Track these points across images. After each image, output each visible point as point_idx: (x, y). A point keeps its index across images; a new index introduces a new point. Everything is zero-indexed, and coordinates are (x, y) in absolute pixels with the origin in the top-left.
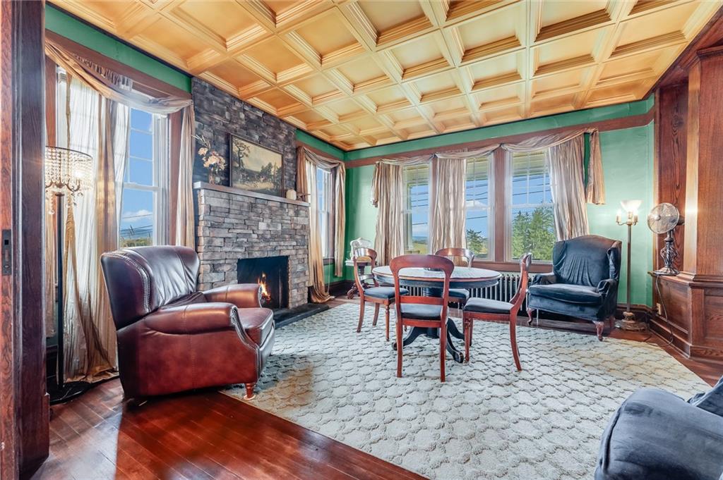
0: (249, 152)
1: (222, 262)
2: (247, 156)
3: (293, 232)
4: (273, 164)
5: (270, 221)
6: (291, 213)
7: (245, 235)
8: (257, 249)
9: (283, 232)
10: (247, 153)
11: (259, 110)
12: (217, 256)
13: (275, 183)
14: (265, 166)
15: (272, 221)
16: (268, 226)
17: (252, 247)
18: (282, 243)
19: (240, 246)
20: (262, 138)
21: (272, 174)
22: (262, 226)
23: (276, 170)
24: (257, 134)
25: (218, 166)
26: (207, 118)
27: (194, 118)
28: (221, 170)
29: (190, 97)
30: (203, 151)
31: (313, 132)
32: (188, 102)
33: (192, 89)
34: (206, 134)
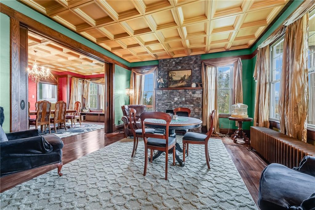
0: (175, 74)
1: (161, 110)
2: (174, 76)
3: (191, 101)
4: (186, 75)
5: (179, 97)
6: (190, 93)
7: (169, 102)
8: (173, 107)
9: (186, 101)
10: (174, 74)
11: (180, 57)
12: (159, 108)
13: (187, 82)
14: (182, 77)
15: (180, 97)
16: (178, 99)
17: (172, 106)
18: (185, 105)
19: (167, 105)
20: (182, 67)
21: (186, 79)
22: (176, 99)
23: (188, 76)
24: (180, 66)
25: (160, 83)
26: (162, 69)
27: (157, 71)
28: (162, 83)
29: (158, 66)
30: (158, 80)
31: (209, 52)
32: (156, 67)
33: (158, 63)
34: (162, 74)
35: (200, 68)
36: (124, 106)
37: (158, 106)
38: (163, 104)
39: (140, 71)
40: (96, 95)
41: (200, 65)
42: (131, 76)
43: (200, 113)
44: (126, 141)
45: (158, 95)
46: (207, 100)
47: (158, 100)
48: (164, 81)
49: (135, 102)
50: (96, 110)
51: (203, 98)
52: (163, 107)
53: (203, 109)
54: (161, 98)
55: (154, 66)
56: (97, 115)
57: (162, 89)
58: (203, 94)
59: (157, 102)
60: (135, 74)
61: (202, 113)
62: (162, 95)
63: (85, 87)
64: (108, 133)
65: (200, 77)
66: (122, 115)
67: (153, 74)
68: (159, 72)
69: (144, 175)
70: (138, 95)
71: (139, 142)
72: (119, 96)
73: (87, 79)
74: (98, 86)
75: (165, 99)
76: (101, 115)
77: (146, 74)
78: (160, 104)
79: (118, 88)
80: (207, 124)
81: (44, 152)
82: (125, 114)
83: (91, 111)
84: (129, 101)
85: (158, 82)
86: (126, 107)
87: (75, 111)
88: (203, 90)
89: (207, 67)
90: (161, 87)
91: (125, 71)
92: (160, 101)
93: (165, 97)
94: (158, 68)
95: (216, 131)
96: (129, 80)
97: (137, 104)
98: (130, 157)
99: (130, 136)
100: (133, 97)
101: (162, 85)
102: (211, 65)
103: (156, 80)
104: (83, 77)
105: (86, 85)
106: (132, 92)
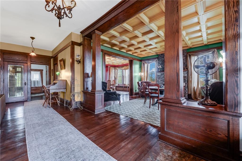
25: (159, 68)
26: (161, 60)
27: (158, 61)
28: (161, 68)
29: (158, 58)
30: (158, 66)
31: (192, 47)
32: (156, 59)
33: (158, 56)
34: (160, 62)
35: (186, 57)
36: (138, 82)
37: (158, 82)
38: (161, 81)
39: (147, 62)
40: (122, 76)
41: (186, 55)
42: (142, 65)
43: (187, 86)
44: (141, 99)
45: (158, 76)
46: (192, 78)
47: (158, 78)
48: (162, 67)
49: (144, 80)
50: (121, 85)
51: (188, 77)
52: (161, 82)
53: (188, 84)
54: (160, 77)
55: (155, 58)
56: (123, 87)
57: (161, 71)
58: (188, 74)
59: (158, 79)
60: (144, 64)
61: (188, 86)
62: (161, 75)
63: (116, 72)
64: (131, 95)
65: (186, 63)
66: (137, 87)
67: (155, 63)
68: (159, 62)
69: (150, 108)
70: (146, 75)
71: (147, 100)
72: (135, 76)
73: (117, 67)
74: (123, 71)
75: (162, 77)
76: (125, 87)
77: (150, 64)
78: (159, 81)
79: (135, 72)
80: (191, 93)
81: (117, 96)
82: (139, 86)
83: (119, 85)
84: (141, 80)
85: (158, 68)
86: (140, 82)
87: (114, 85)
88: (188, 71)
89: (191, 56)
90: (160, 71)
91: (138, 62)
92: (159, 79)
93: (163, 76)
94: (158, 59)
95: (198, 97)
96: (141, 67)
97: (145, 81)
98: (143, 104)
99: (142, 97)
100: (143, 77)
101: (161, 69)
102: (194, 55)
103: (157, 66)
104: (115, 67)
105: (116, 71)
106: (143, 74)
